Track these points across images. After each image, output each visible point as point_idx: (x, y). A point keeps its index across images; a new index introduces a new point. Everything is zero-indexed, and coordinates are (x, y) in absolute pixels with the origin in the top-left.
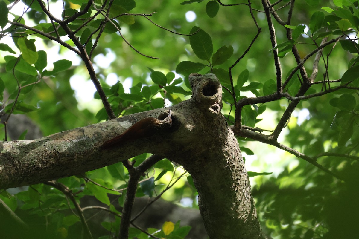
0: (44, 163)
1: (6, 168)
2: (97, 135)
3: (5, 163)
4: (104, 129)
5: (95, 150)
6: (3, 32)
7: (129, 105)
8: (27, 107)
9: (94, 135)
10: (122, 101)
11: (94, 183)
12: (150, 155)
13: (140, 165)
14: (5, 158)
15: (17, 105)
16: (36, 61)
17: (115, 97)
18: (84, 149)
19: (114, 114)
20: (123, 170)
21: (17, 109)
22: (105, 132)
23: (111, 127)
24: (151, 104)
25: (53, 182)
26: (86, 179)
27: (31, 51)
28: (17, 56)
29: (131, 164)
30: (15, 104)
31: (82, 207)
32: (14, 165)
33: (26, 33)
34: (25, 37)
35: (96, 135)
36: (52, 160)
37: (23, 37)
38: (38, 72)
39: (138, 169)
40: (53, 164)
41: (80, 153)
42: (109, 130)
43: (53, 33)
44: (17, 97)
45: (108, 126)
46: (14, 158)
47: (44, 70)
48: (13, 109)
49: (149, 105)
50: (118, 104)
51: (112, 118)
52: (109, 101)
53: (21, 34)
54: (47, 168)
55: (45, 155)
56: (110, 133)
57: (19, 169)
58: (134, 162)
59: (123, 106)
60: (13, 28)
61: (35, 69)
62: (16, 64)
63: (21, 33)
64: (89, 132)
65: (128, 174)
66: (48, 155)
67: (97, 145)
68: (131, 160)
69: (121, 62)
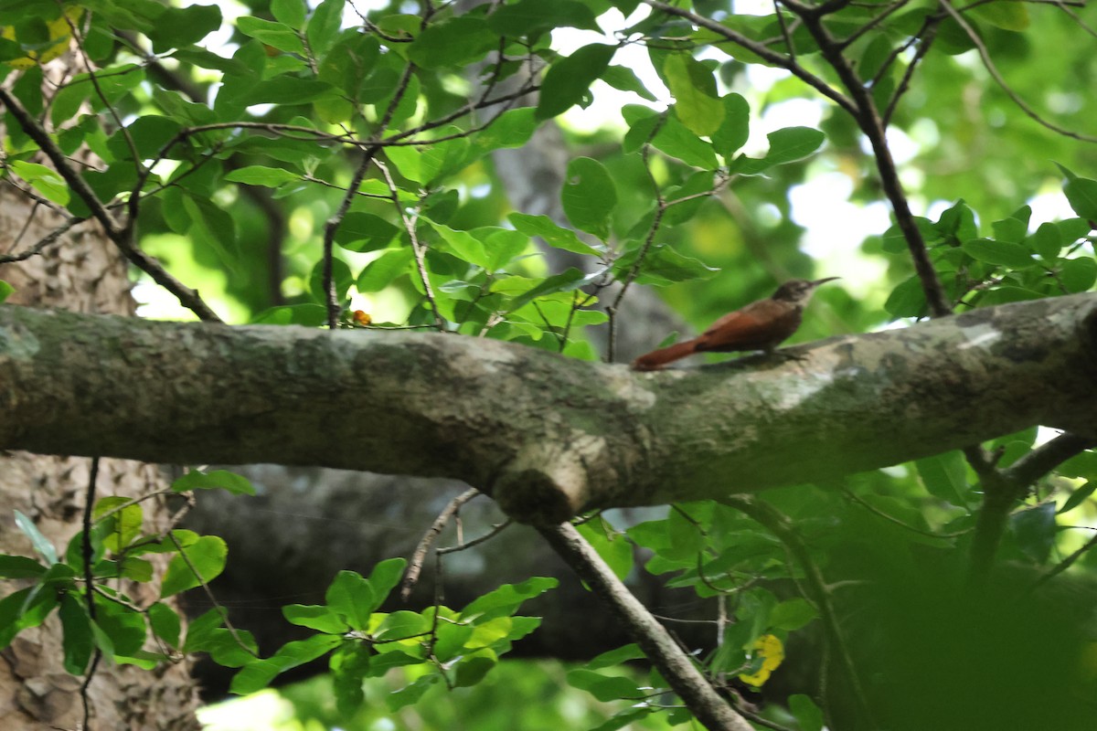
0: (725, 437)
1: (610, 446)
2: (893, 363)
3: (608, 430)
4: (913, 347)
5: (883, 410)
6: (628, 32)
7: (988, 277)
8: (679, 263)
9: (883, 361)
10: (967, 260)
11: (870, 509)
12: (1046, 435)
13: (1018, 463)
14: (611, 416)
15: (649, 256)
16: (715, 128)
17: (949, 248)
18: (850, 403)
19: (946, 302)
20: (964, 473)
21: (652, 269)
22: (917, 355)
23: (936, 341)
24: (1061, 278)
25: (746, 498)
26: (847, 496)
27: (703, 96)
28: (660, 107)
29: (988, 457)
30: (643, 256)
31: (828, 581)
32: (636, 440)
33: (694, 41)
34: (688, 51)
35: (889, 363)
36: (751, 433)
37: (681, 50)
38: (720, 159)
39: (1010, 477)
40: (752, 444)
41: (836, 415)
42: (930, 351)
43: (777, 42)
44: (652, 234)
45: (928, 338)
46: (637, 417)
47: (737, 154)
48: (637, 268)
49: (1053, 282)
50: (957, 270)
51: (941, 312)
52: (931, 259)
53: (676, 42)
54: (734, 454)
55: (730, 414)
56: (930, 360)
57: (650, 453)
58: (999, 454)
59: (970, 278)
60: (657, 22)
61: (712, 150)
62: (653, 134)
63: (676, 39)
64: (868, 352)
65: (975, 488)
66: (739, 415)
67: (889, 393)
68: (988, 446)
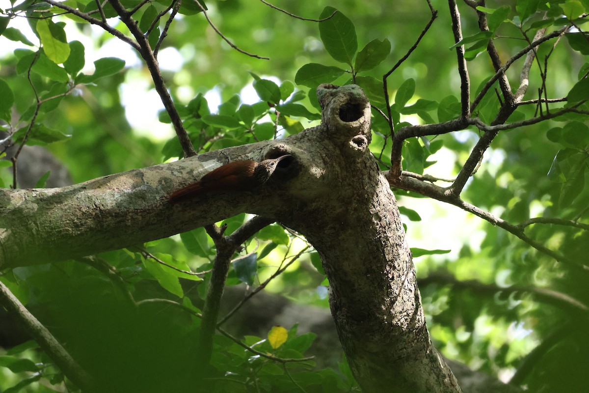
0: (76, 226)
1: (14, 234)
2: (165, 182)
3: (13, 225)
4: (176, 173)
5: (161, 207)
6: (14, 10)
7: (216, 134)
8: (50, 133)
9: (160, 182)
10: (205, 126)
11: (157, 261)
12: (250, 217)
13: (234, 233)
14: (14, 217)
15: (33, 129)
16: (66, 59)
17: (195, 120)
18: (143, 205)
19: (192, 148)
20: (206, 239)
21: (35, 136)
22: (178, 179)
23: (188, 170)
24: (253, 133)
25: (91, 257)
26: (145, 254)
27: (58, 42)
28: (35, 49)
29: (219, 231)
30: (30, 129)
31: (137, 300)
32: (29, 230)
33: (51, 12)
34: (49, 18)
35: (163, 183)
36: (90, 222)
37: (45, 18)
38: (69, 76)
39: (231, 240)
40: (91, 229)
41: (136, 212)
42: (185, 175)
43: (95, 13)
44: (35, 117)
45: (183, 168)
46: (28, 217)
47: (78, 74)
48: (27, 136)
49: (250, 135)
50: (199, 131)
51: (190, 154)
52: (184, 126)
53: (42, 13)
54: (82, 234)
55: (79, 213)
56: (185, 180)
57: (36, 236)
58: (224, 228)
59: (207, 135)
60: (30, 4)
61: (65, 72)
62: (33, 63)
63: (42, 11)
64: (152, 177)
65: (213, 248)
66: (83, 213)
67: (164, 198)
68: (218, 224)
69: (203, 62)
